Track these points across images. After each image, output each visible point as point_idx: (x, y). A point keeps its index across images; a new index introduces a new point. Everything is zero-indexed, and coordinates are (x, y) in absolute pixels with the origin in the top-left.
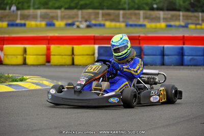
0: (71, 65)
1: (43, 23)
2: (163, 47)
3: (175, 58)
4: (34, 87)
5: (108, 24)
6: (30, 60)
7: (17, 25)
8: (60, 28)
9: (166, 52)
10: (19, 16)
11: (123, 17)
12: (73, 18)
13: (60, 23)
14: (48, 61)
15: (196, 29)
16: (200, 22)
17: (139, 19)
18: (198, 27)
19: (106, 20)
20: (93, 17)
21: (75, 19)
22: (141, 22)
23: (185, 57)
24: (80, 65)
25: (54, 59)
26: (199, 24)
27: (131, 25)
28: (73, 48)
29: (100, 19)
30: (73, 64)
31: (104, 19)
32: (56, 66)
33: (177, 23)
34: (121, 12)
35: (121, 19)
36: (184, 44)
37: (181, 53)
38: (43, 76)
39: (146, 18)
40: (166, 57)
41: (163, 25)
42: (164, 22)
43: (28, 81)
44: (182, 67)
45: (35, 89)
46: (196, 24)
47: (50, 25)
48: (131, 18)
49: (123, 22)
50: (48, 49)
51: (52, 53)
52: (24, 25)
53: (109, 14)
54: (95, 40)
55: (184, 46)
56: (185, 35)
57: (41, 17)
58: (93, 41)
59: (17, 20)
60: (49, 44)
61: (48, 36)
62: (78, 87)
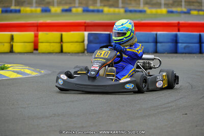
0: (59, 53)
1: (39, 9)
2: (156, 34)
3: (169, 46)
4: (14, 76)
5: (106, 9)
6: (17, 47)
7: (11, 11)
8: (56, 14)
9: (159, 39)
10: (13, 2)
11: (122, 3)
12: (70, 3)
13: (56, 9)
14: (36, 48)
15: (199, 15)
16: (203, 8)
17: (139, 4)
18: (201, 13)
19: (105, 6)
20: (90, 2)
21: (73, 5)
22: (141, 7)
23: (179, 45)
24: (69, 53)
25: (42, 47)
26: (202, 10)
27: (131, 11)
28: (62, 35)
29: (99, 4)
30: (62, 51)
31: (102, 4)
32: (43, 53)
33: (179, 9)
35: (120, 5)
36: (179, 31)
37: (175, 41)
38: (26, 65)
39: (146, 3)
40: (158, 44)
41: (164, 10)
42: (165, 7)
43: (8, 69)
44: (176, 55)
45: (16, 77)
46: (199, 10)
47: (46, 11)
48: (130, 4)
49: (122, 7)
50: (36, 36)
51: (40, 41)
52: (19, 11)
54: (86, 26)
55: (178, 33)
56: (181, 22)
57: (36, 2)
58: (83, 28)
59: (10, 6)
60: (38, 31)
61: (37, 23)
62: (93, 73)
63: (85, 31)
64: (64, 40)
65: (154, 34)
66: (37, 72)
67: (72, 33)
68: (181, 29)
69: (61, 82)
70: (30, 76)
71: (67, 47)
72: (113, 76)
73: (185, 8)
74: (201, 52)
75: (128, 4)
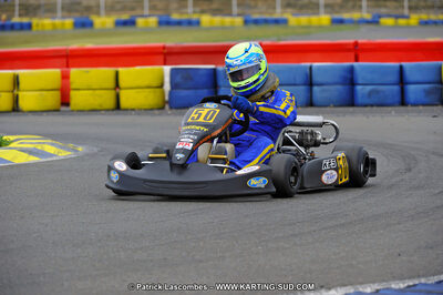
0: (113, 110)
1: (69, 22)
2: (311, 67)
3: (336, 91)
4: (23, 158)
5: (206, 19)
6: (28, 101)
7: (12, 27)
8: (105, 32)
9: (316, 78)
10: (17, 8)
11: (239, 5)
12: (133, 9)
13: (103, 21)
14: (65, 101)
15: (396, 26)
16: (406, 12)
17: (274, 8)
18: (402, 22)
19: (203, 12)
20: (174, 5)
21: (138, 12)
22: (278, 14)
23: (359, 88)
24: (133, 110)
25: (77, 99)
26: (403, 17)
27: (256, 22)
28: (117, 74)
29: (190, 9)
30: (118, 106)
31: (198, 9)
32: (81, 111)
33: (356, 16)
35: (235, 9)
36: (357, 60)
37: (350, 80)
38: (46, 136)
39: (288, 5)
40: (315, 88)
41: (324, 19)
42: (326, 13)
43: (12, 145)
44: (351, 109)
45: (26, 162)
46: (397, 17)
47: (84, 24)
48: (255, 7)
49: (239, 15)
50: (65, 77)
51: (73, 86)
52: (29, 26)
54: (165, 55)
55: (355, 64)
56: (360, 41)
57: (63, 8)
58: (162, 57)
59: (13, 16)
60: (68, 66)
61: (65, 50)
62: (180, 156)
63: (165, 64)
64: (122, 84)
65: (305, 67)
66: (69, 150)
67: (138, 68)
68: (361, 56)
69: (115, 177)
70: (55, 158)
71: (128, 99)
72: (224, 161)
73: (368, 12)
74: (403, 102)
75: (250, 7)
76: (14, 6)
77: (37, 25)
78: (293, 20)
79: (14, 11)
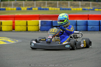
0: (26, 31)
1: (15, 9)
2: (77, 21)
3: (83, 27)
5: (50, 8)
6: (4, 28)
7: (1, 9)
8: (24, 11)
9: (78, 24)
10: (2, 5)
11: (59, 5)
12: (32, 5)
13: (24, 8)
14: (14, 29)
15: (99, 11)
17: (68, 6)
18: (100, 10)
19: (49, 6)
20: (42, 5)
22: (69, 7)
23: (89, 26)
24: (31, 31)
25: (17, 28)
26: (100, 8)
27: (63, 9)
28: (27, 22)
29: (46, 6)
30: (27, 30)
31: (48, 6)
32: (17, 31)
33: (89, 8)
34: (58, 2)
35: (58, 6)
36: (88, 19)
37: (86, 24)
38: (8, 37)
39: (71, 5)
40: (78, 27)
41: (81, 9)
42: (81, 7)
44: (87, 32)
45: (3, 44)
47: (19, 9)
48: (63, 5)
49: (59, 7)
50: (14, 22)
51: (15, 25)
52: (5, 9)
53: (51, 3)
54: (39, 17)
55: (88, 20)
56: (89, 14)
57: (14, 5)
58: (38, 18)
59: (1, 7)
60: (14, 20)
61: (14, 16)
62: (49, 40)
63: (39, 20)
64: (28, 24)
65: (75, 21)
66: (14, 41)
68: (89, 18)
69: (33, 45)
70: (10, 43)
71: (30, 28)
73: (92, 7)
75: (61, 5)
76: (1, 4)
77: (7, 9)
78: (73, 9)
79: (1, 5)
